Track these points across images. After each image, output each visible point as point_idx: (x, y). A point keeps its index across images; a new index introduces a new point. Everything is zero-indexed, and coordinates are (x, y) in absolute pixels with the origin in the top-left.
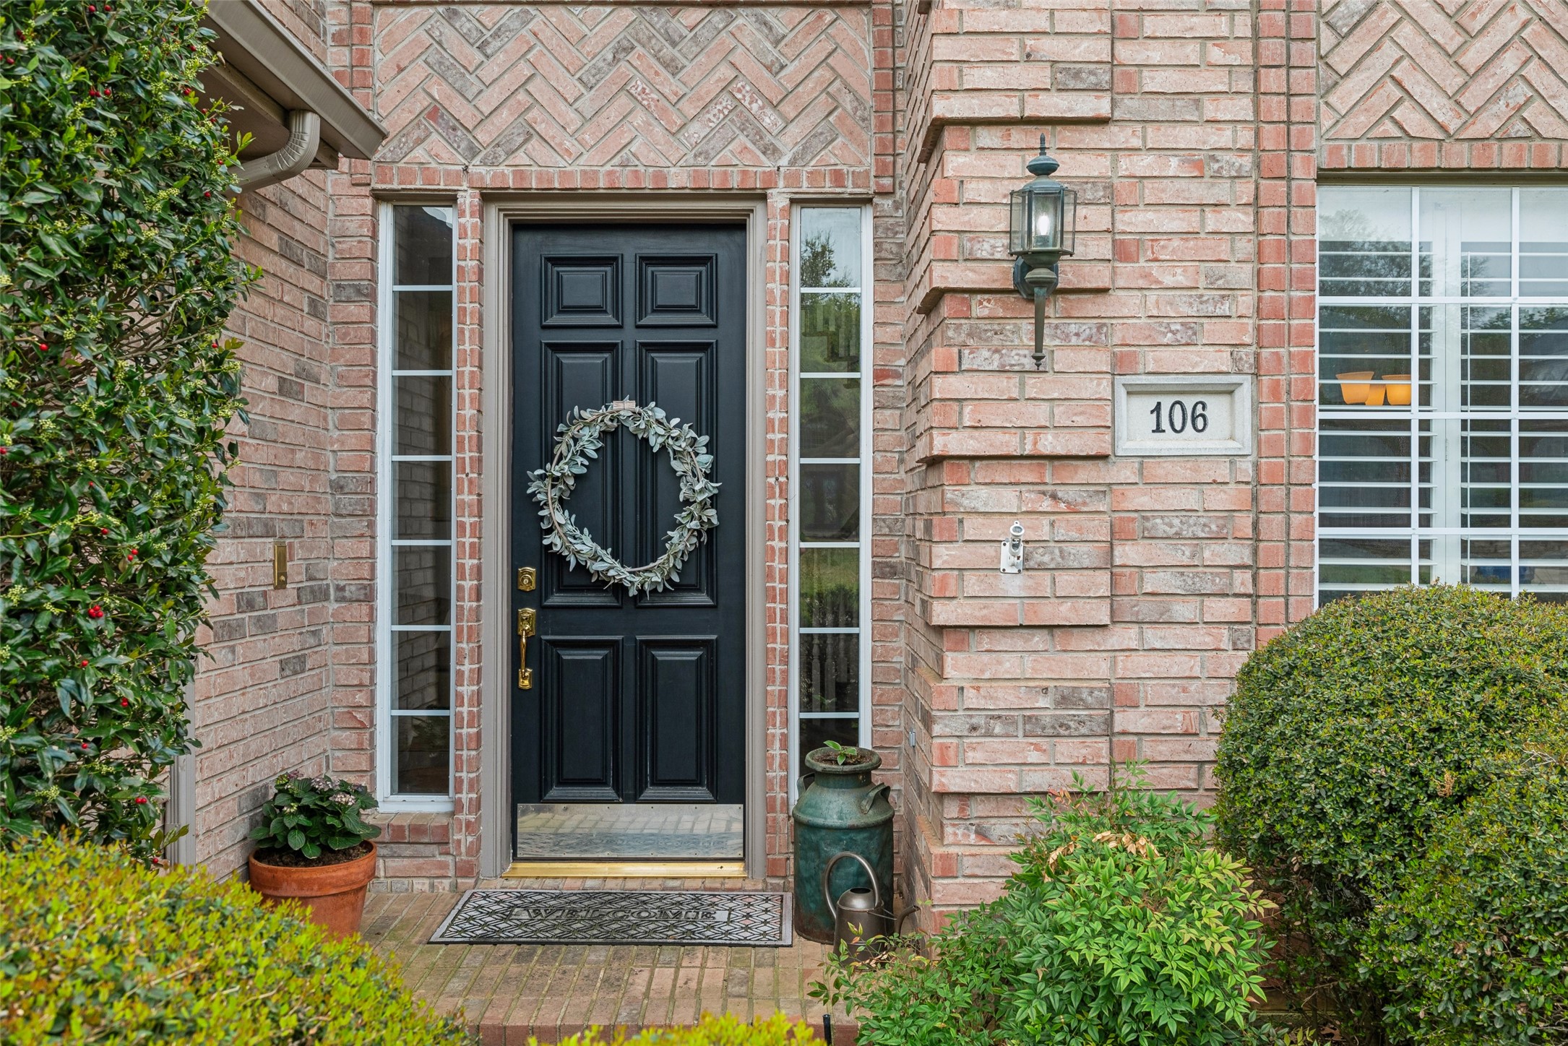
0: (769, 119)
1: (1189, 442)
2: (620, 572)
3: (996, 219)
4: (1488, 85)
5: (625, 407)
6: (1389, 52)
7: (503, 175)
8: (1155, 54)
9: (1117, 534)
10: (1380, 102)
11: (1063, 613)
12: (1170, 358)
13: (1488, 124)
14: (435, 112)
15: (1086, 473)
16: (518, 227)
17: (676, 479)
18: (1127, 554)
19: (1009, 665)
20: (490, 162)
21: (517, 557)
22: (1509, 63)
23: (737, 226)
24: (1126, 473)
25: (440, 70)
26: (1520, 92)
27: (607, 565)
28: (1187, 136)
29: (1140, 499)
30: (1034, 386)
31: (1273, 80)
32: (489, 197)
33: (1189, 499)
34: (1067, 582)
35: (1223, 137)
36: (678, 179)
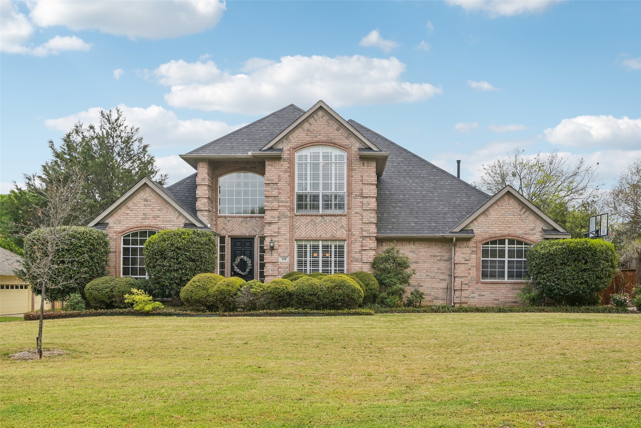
0: (256, 229)
1: (285, 261)
2: (242, 273)
3: (269, 243)
4: (308, 233)
5: (242, 256)
6: (300, 230)
7: (230, 234)
8: (282, 230)
9: (279, 268)
10: (299, 234)
11: (274, 275)
12: (283, 254)
13: (308, 236)
14: (224, 228)
15: (276, 263)
16: (232, 239)
17: (247, 264)
18: (279, 270)
19: (270, 279)
20: (229, 233)
21: (231, 272)
22: (310, 231)
23: (254, 238)
24: (279, 263)
25: (224, 224)
26: (310, 234)
27: (240, 272)
28: (284, 237)
29: (281, 266)
30: (272, 256)
31: (291, 233)
32: (229, 236)
33: (284, 265)
34: (274, 272)
35: (287, 237)
36: (247, 235)
